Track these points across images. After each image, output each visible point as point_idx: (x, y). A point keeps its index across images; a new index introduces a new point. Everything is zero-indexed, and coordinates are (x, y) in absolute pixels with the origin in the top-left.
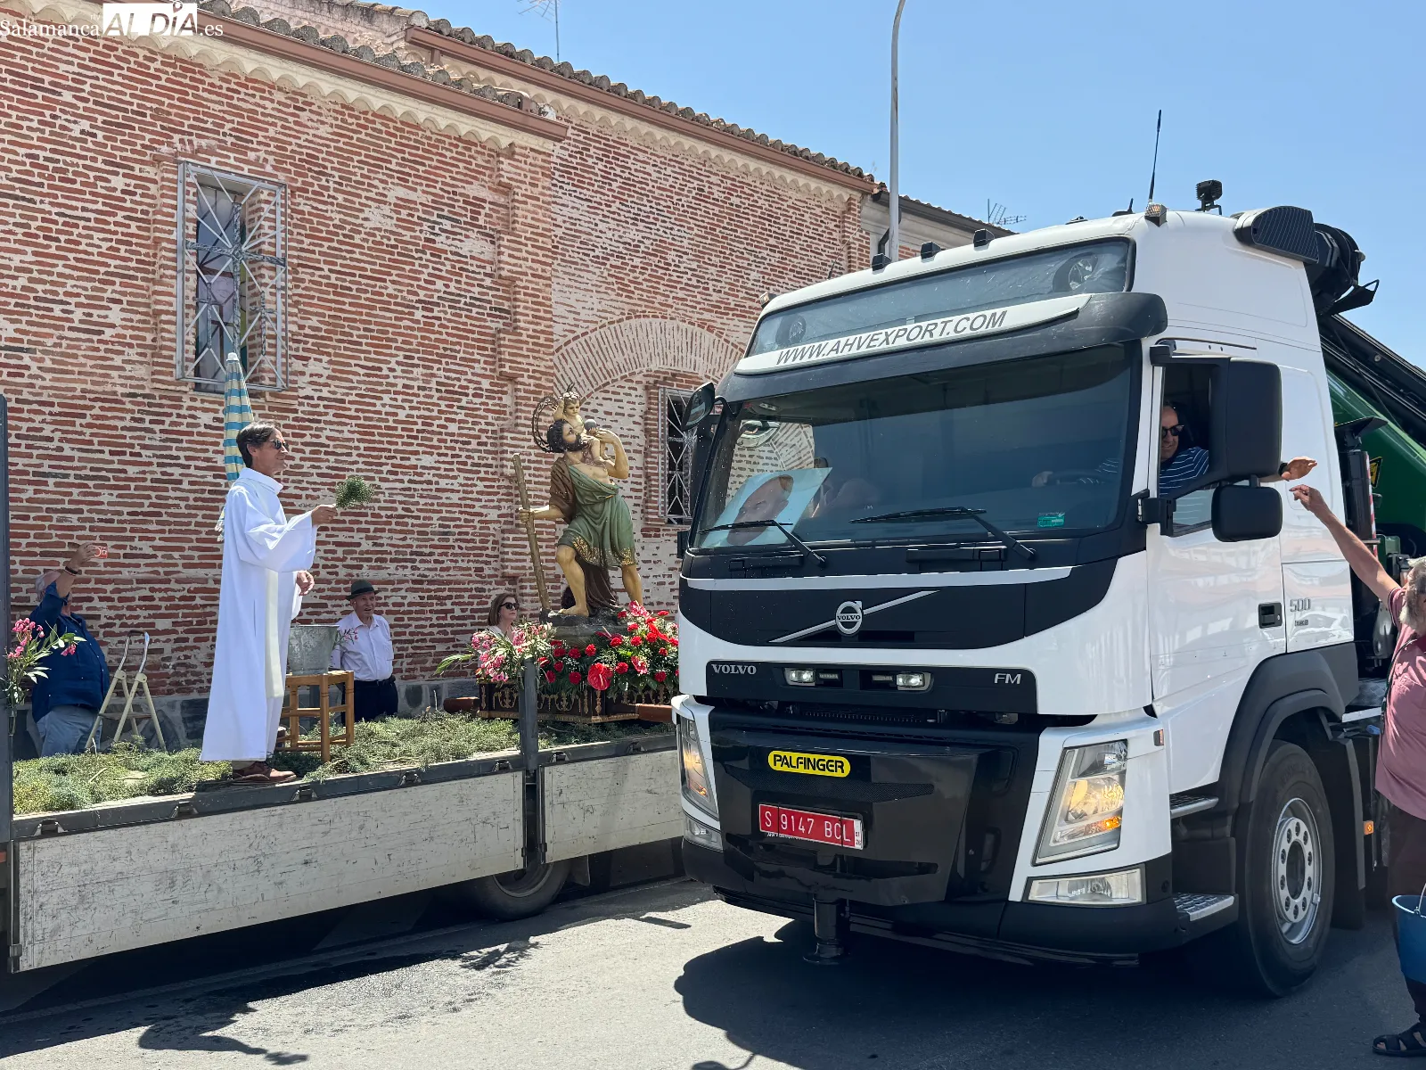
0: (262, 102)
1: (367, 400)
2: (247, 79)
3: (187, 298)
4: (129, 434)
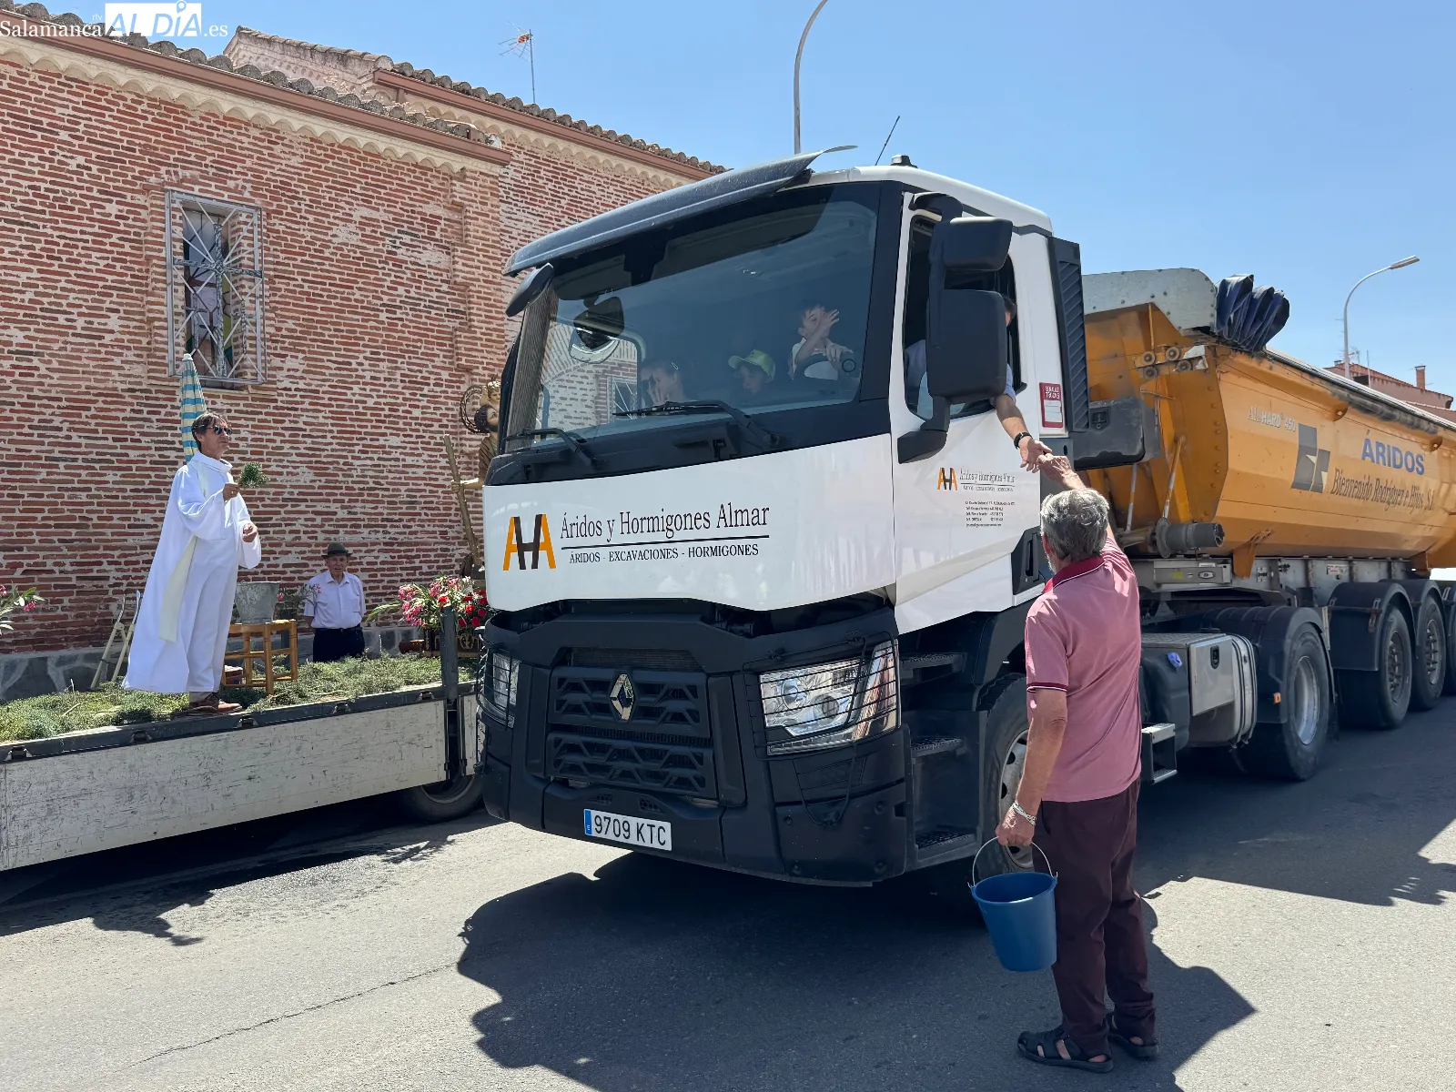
0: (239, 138)
1: (339, 390)
2: (225, 118)
3: (176, 306)
4: (129, 423)
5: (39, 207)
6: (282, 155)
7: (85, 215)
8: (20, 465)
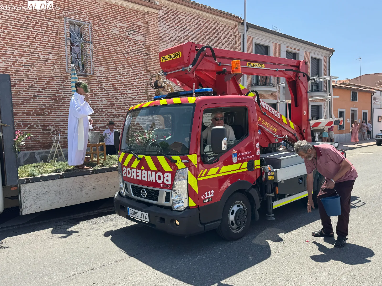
0: (85, 2)
1: (114, 77)
3: (68, 52)
4: (56, 86)
5: (29, 23)
6: (97, 7)
7: (42, 25)
8: (26, 98)
